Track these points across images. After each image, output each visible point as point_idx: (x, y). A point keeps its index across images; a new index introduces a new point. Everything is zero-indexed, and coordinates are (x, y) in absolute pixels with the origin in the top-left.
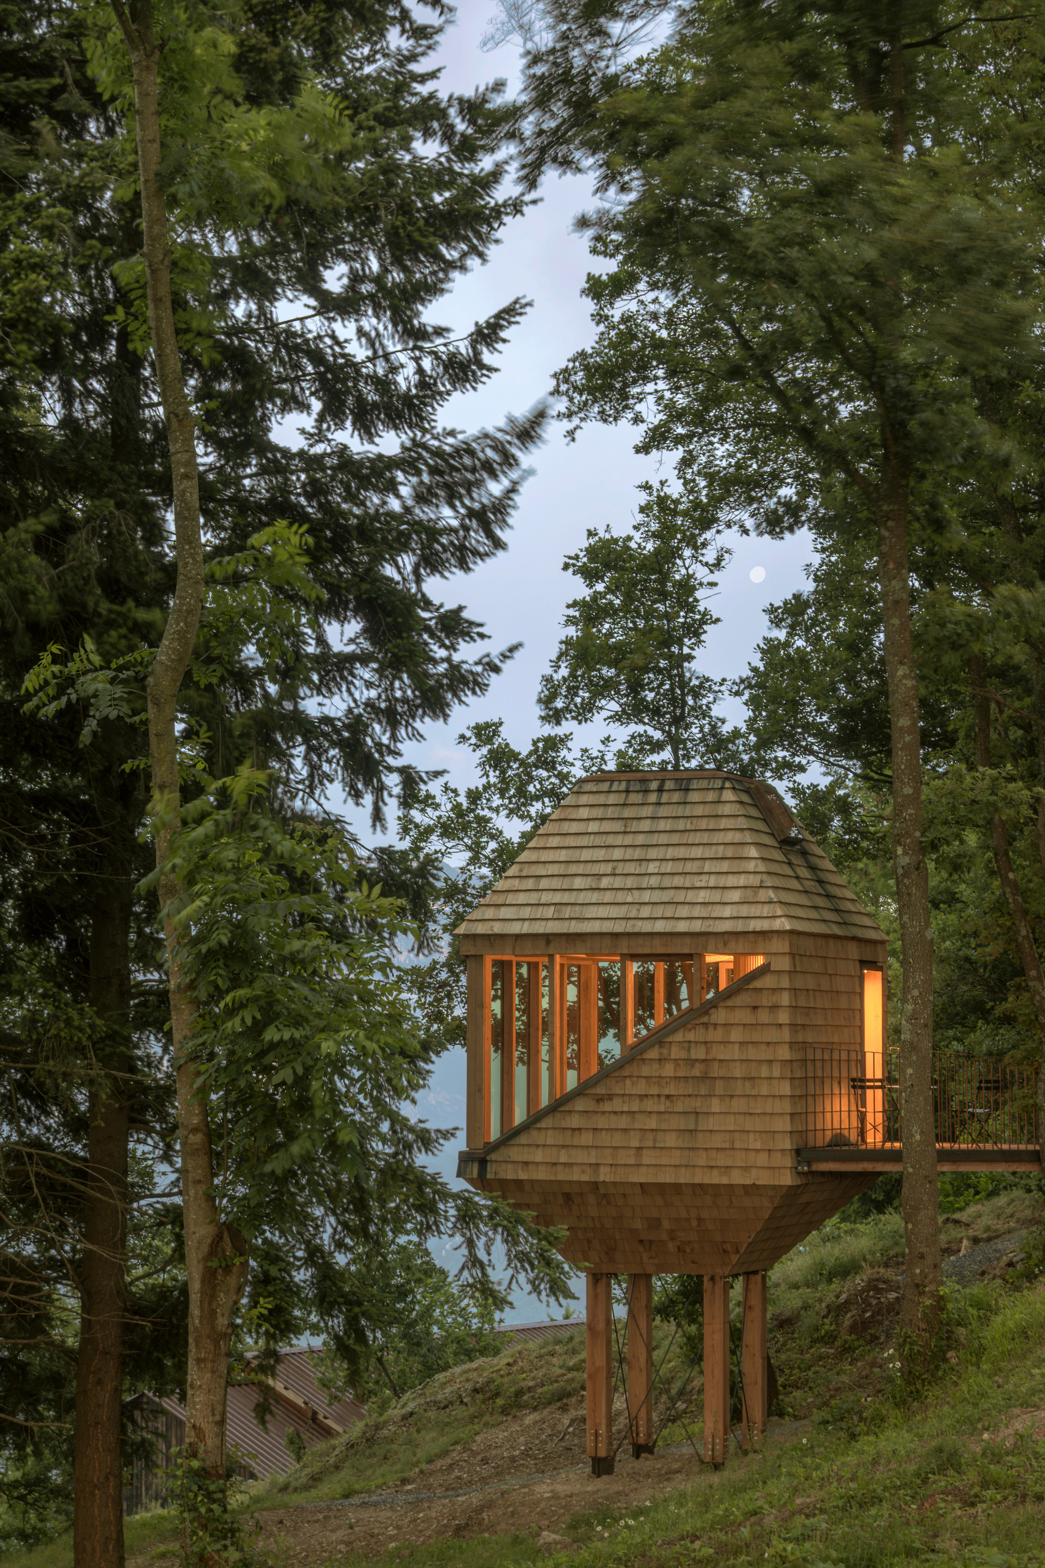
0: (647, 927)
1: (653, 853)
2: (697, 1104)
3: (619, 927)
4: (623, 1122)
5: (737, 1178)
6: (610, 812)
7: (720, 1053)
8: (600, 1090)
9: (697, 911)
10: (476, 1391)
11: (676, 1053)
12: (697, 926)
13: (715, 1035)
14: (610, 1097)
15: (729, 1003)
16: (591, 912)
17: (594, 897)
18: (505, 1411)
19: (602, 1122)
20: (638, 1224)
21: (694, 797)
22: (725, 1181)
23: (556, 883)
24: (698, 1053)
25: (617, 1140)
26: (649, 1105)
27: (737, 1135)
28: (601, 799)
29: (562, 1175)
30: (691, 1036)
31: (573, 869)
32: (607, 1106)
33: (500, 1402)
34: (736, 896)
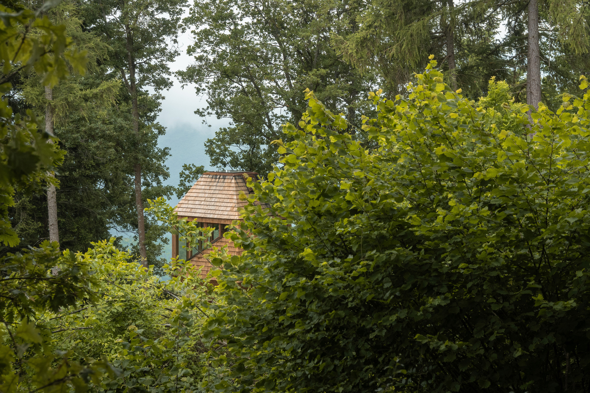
0: (208, 216)
1: (214, 196)
3: (203, 216)
6: (207, 184)
8: (199, 256)
9: (220, 213)
12: (219, 217)
16: (198, 211)
17: (199, 207)
21: (226, 181)
23: (193, 202)
28: (206, 180)
30: (218, 244)
31: (197, 199)
32: (200, 260)
34: (229, 209)
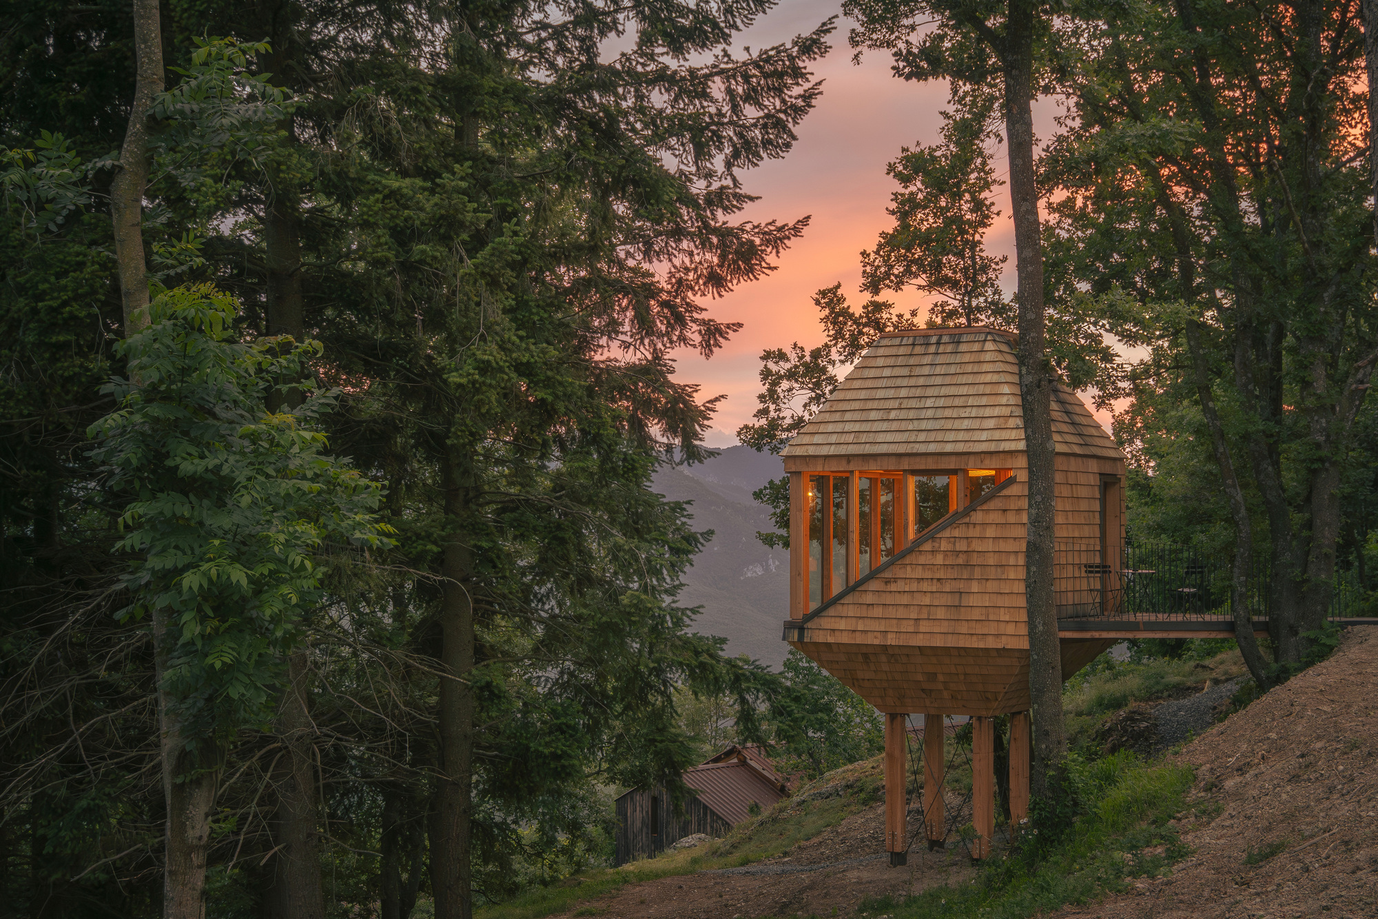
0: (922, 448)
1: (930, 392)
2: (961, 586)
3: (901, 449)
4: (905, 599)
5: (991, 643)
6: (900, 361)
7: (977, 546)
8: (887, 575)
9: (961, 436)
10: (848, 786)
11: (944, 546)
12: (960, 448)
13: (972, 532)
14: (895, 580)
15: (985, 507)
16: (881, 438)
17: (885, 426)
18: (865, 803)
19: (889, 599)
20: (920, 677)
21: (963, 347)
22: (982, 645)
23: (857, 416)
24: (961, 546)
25: (901, 613)
26: (925, 586)
27: (991, 610)
28: (893, 351)
29: (859, 639)
30: (956, 533)
31: (870, 405)
32: (893, 587)
33: (862, 795)
34: (991, 423)
